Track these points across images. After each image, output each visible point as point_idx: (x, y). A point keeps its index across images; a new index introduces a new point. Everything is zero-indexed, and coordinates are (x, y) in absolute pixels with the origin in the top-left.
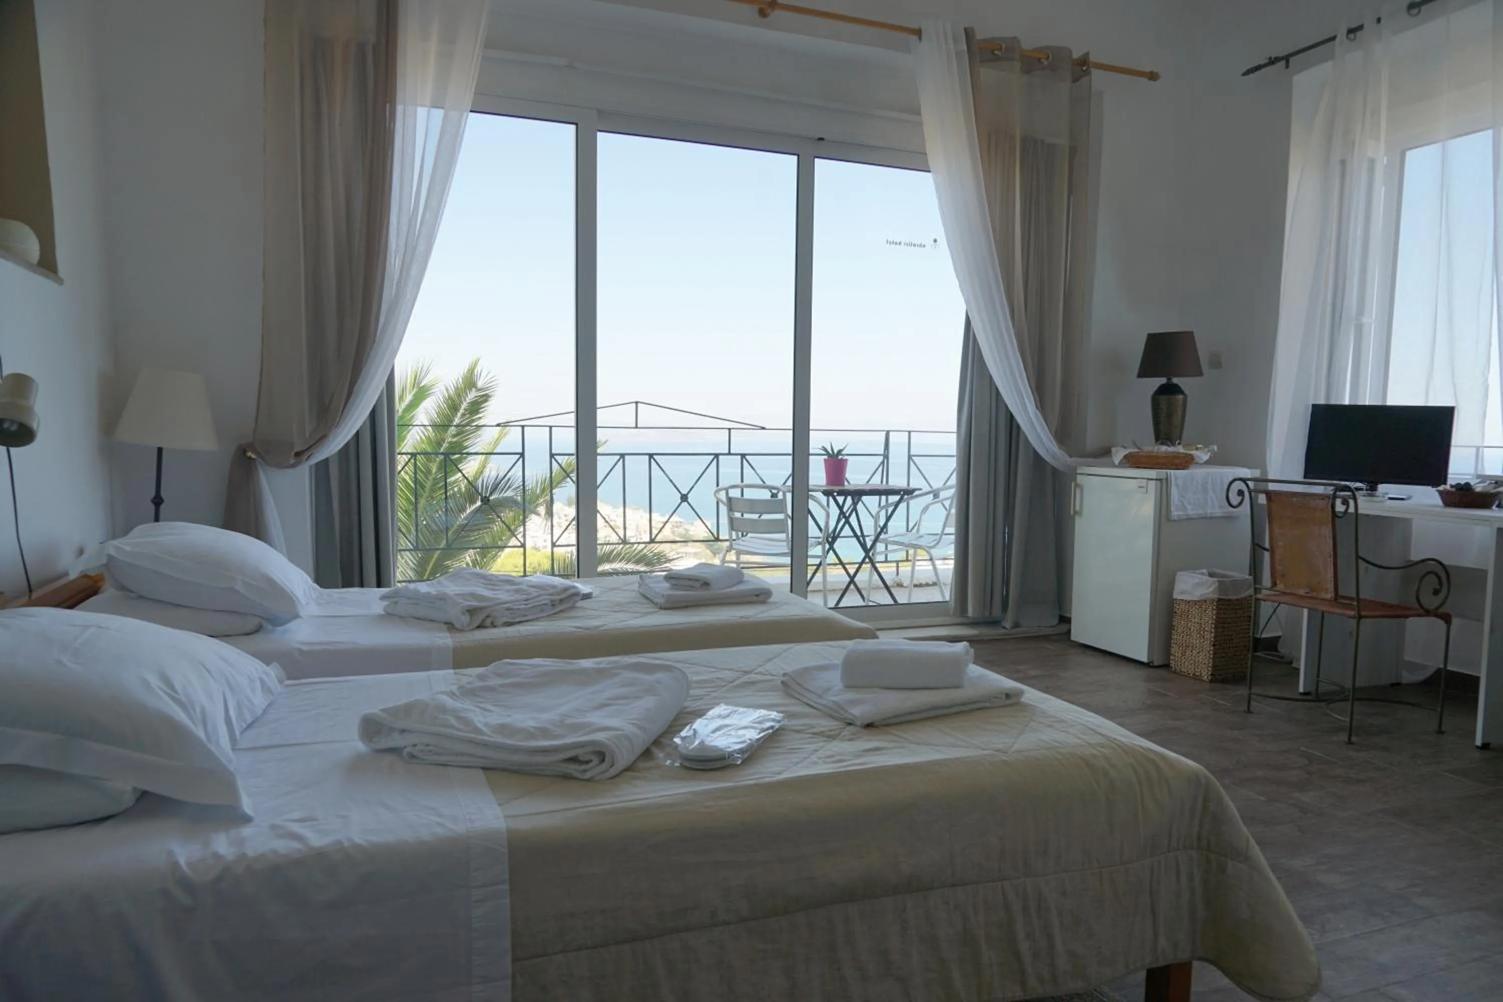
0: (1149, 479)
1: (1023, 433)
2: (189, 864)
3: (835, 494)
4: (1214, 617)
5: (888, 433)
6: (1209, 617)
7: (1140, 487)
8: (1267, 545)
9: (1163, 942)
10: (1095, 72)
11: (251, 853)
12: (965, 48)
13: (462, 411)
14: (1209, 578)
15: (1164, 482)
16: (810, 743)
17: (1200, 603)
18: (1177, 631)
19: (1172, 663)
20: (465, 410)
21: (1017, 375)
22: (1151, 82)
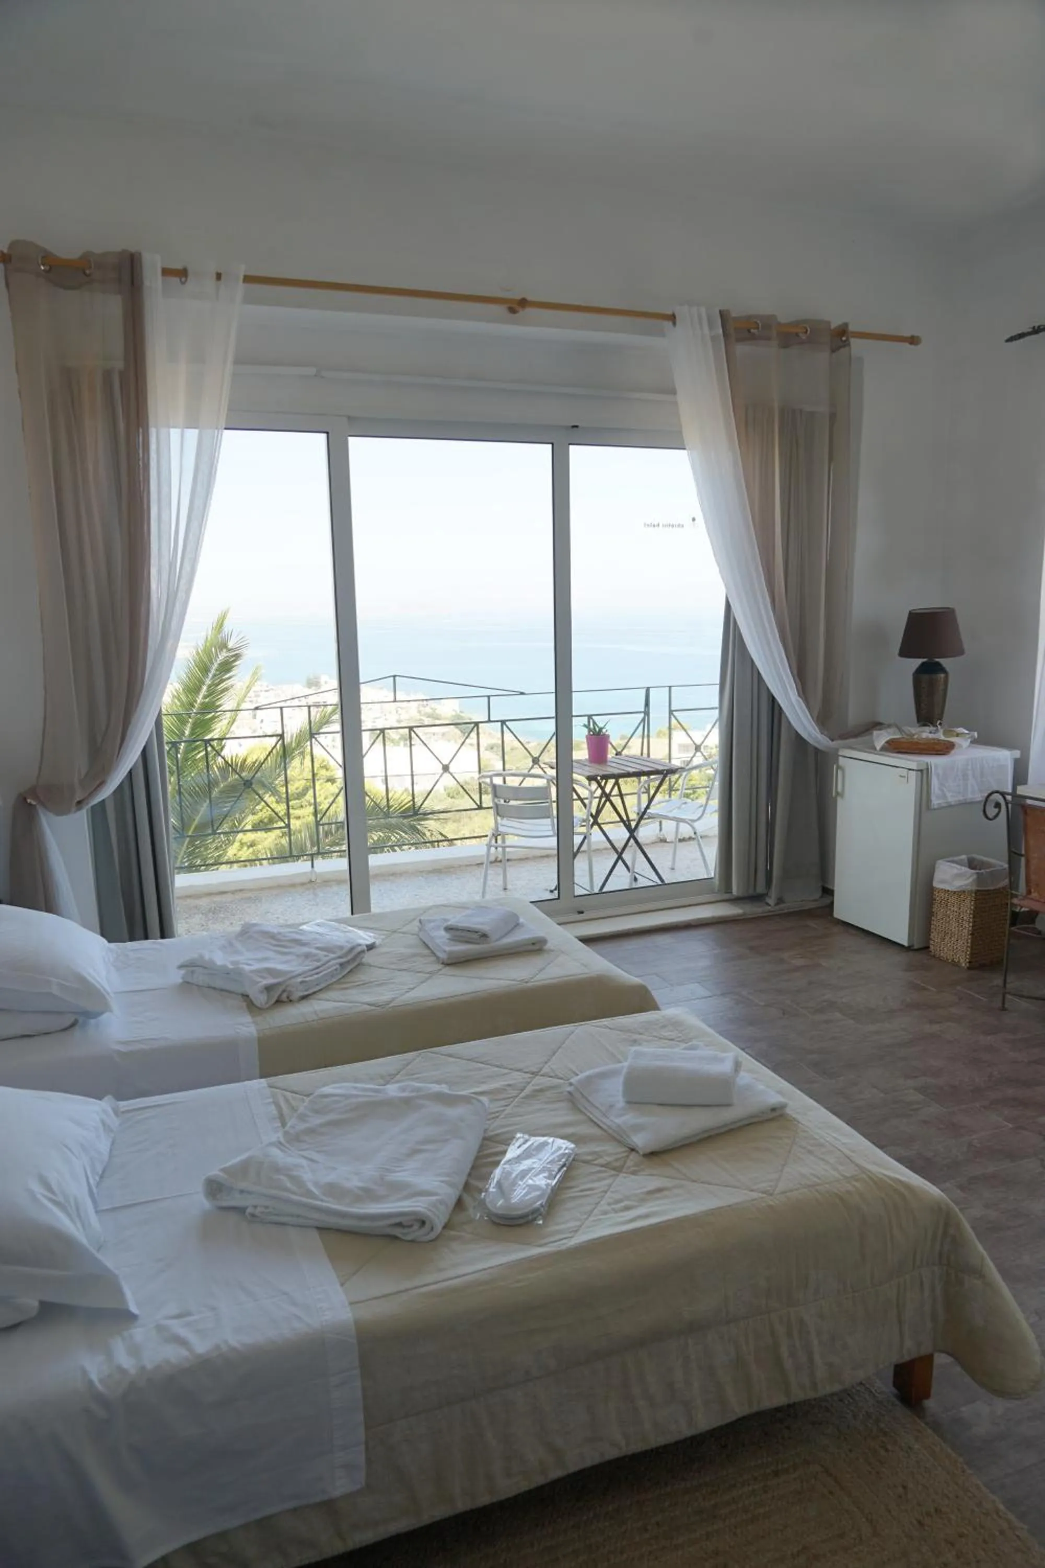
0: (910, 769)
1: (786, 717)
2: (101, 1381)
3: (599, 778)
4: (972, 907)
5: (648, 690)
6: (968, 906)
7: (901, 776)
8: (1023, 852)
9: (908, 1343)
10: (853, 341)
11: (149, 1366)
12: (721, 331)
13: (213, 671)
14: (967, 869)
15: (925, 772)
16: (599, 1180)
17: (960, 893)
18: (937, 917)
19: (932, 948)
20: (217, 670)
21: (778, 661)
22: (912, 347)
